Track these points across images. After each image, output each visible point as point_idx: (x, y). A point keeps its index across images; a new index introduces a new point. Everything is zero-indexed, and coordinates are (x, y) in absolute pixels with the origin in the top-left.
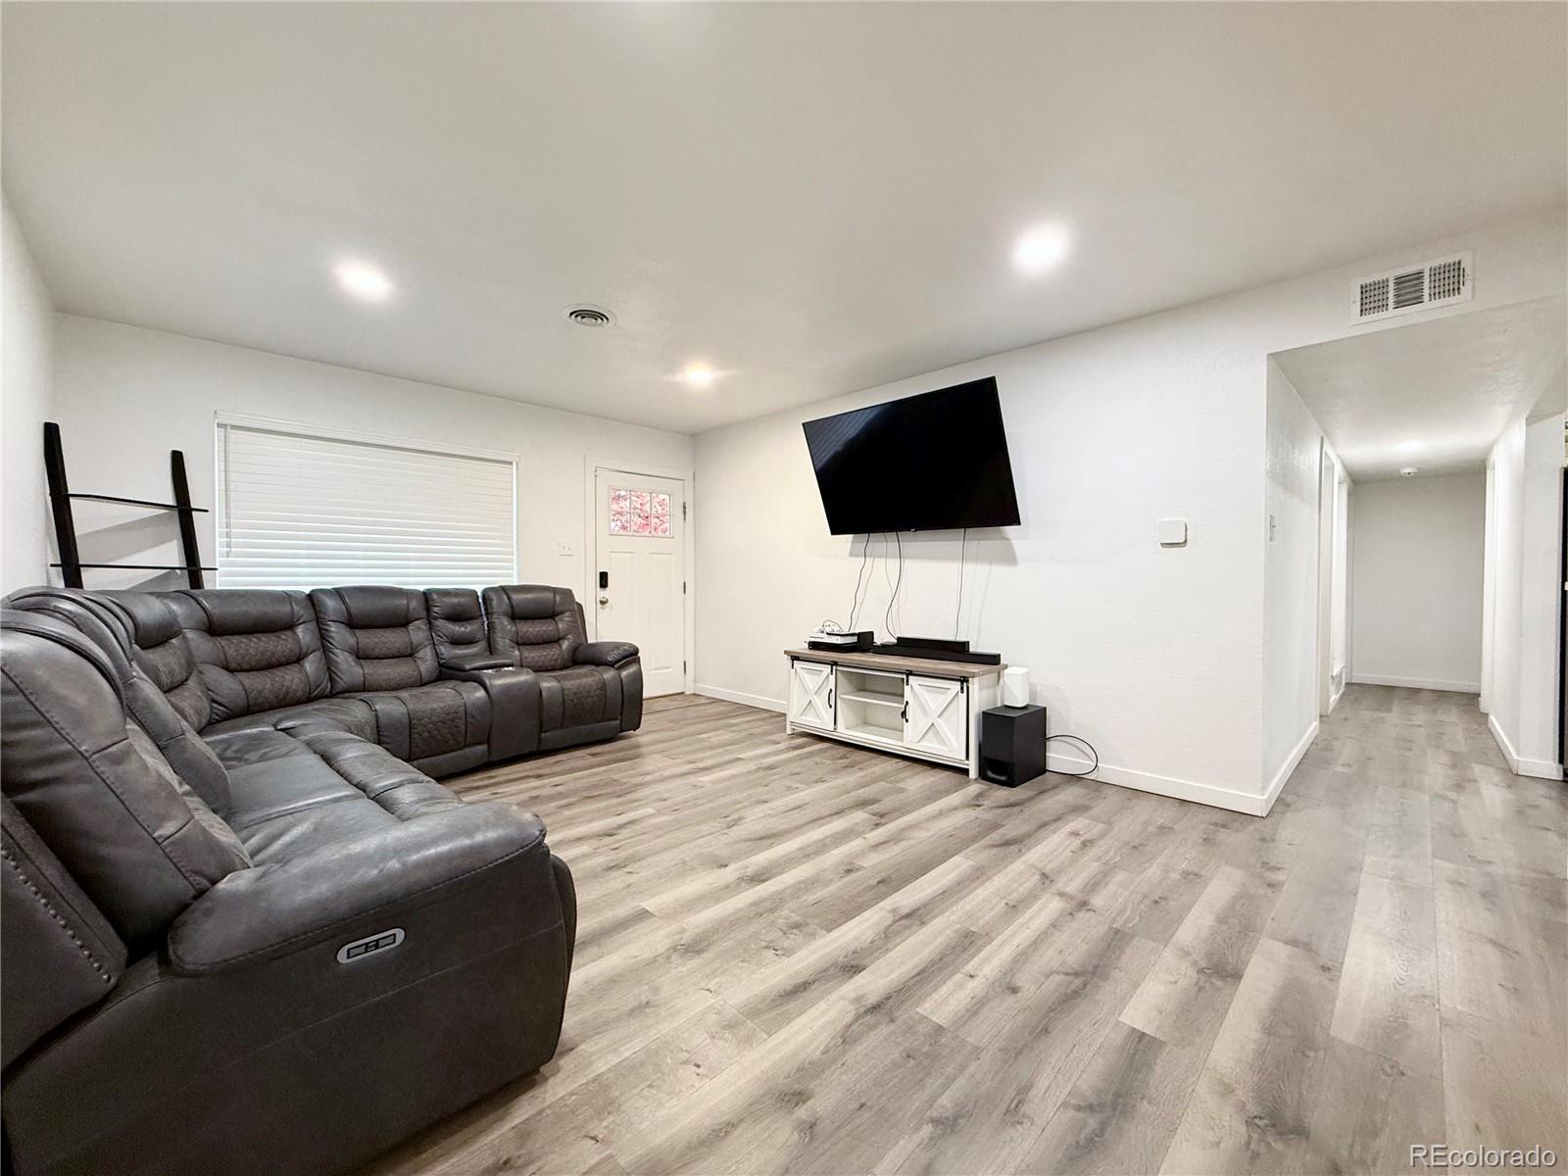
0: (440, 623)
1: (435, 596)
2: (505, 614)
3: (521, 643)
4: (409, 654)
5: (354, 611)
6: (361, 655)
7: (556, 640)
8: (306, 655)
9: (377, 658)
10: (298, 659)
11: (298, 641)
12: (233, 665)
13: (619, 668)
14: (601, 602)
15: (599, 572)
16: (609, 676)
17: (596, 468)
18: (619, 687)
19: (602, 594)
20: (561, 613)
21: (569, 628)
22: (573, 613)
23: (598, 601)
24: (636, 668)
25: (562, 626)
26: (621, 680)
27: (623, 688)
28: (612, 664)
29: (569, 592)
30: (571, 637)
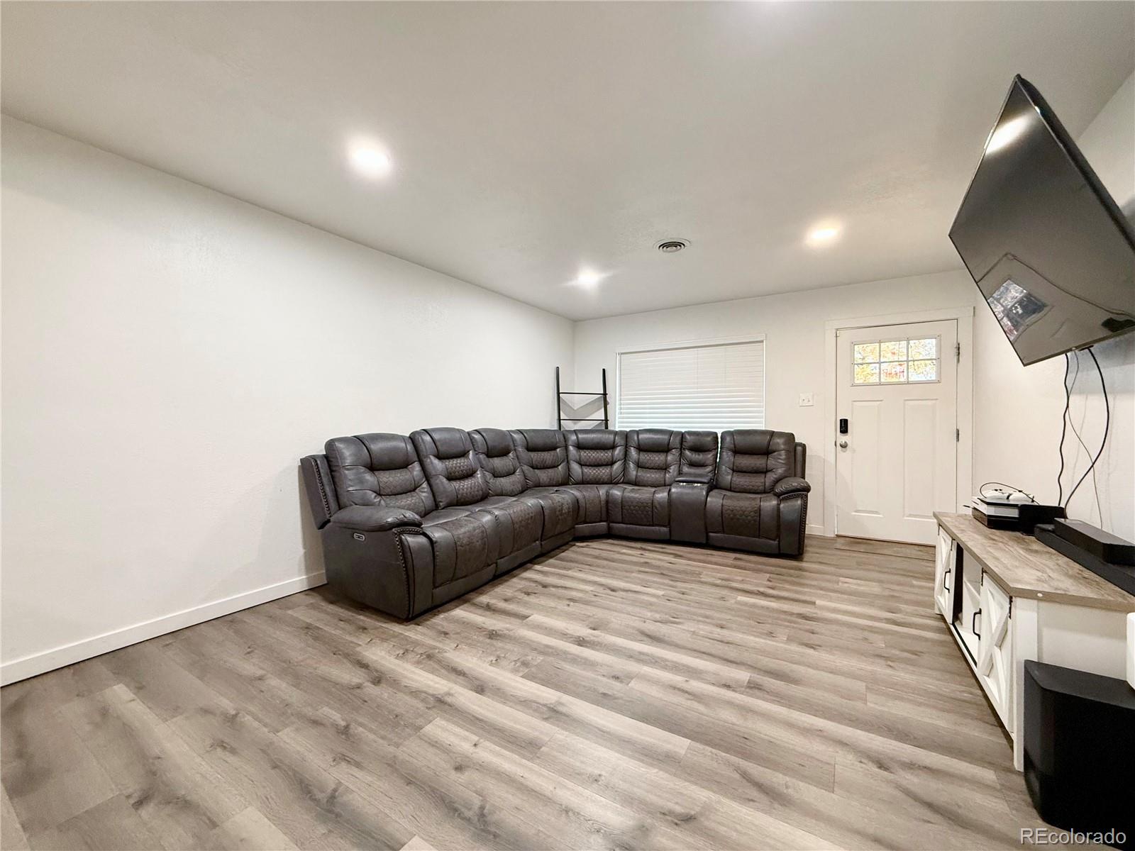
0: (687, 453)
1: (688, 437)
2: (731, 450)
3: (736, 470)
4: (664, 468)
6: (639, 465)
7: (765, 471)
8: (616, 462)
9: (648, 468)
10: (612, 463)
11: (614, 455)
12: (582, 463)
13: (783, 499)
14: (841, 446)
15: (841, 420)
16: (770, 503)
17: (837, 330)
18: (775, 513)
19: (843, 439)
20: (774, 452)
21: (778, 464)
22: (788, 451)
23: (838, 445)
24: (799, 502)
25: (771, 462)
26: (778, 509)
27: (779, 516)
28: (778, 495)
29: (791, 436)
30: (780, 471)
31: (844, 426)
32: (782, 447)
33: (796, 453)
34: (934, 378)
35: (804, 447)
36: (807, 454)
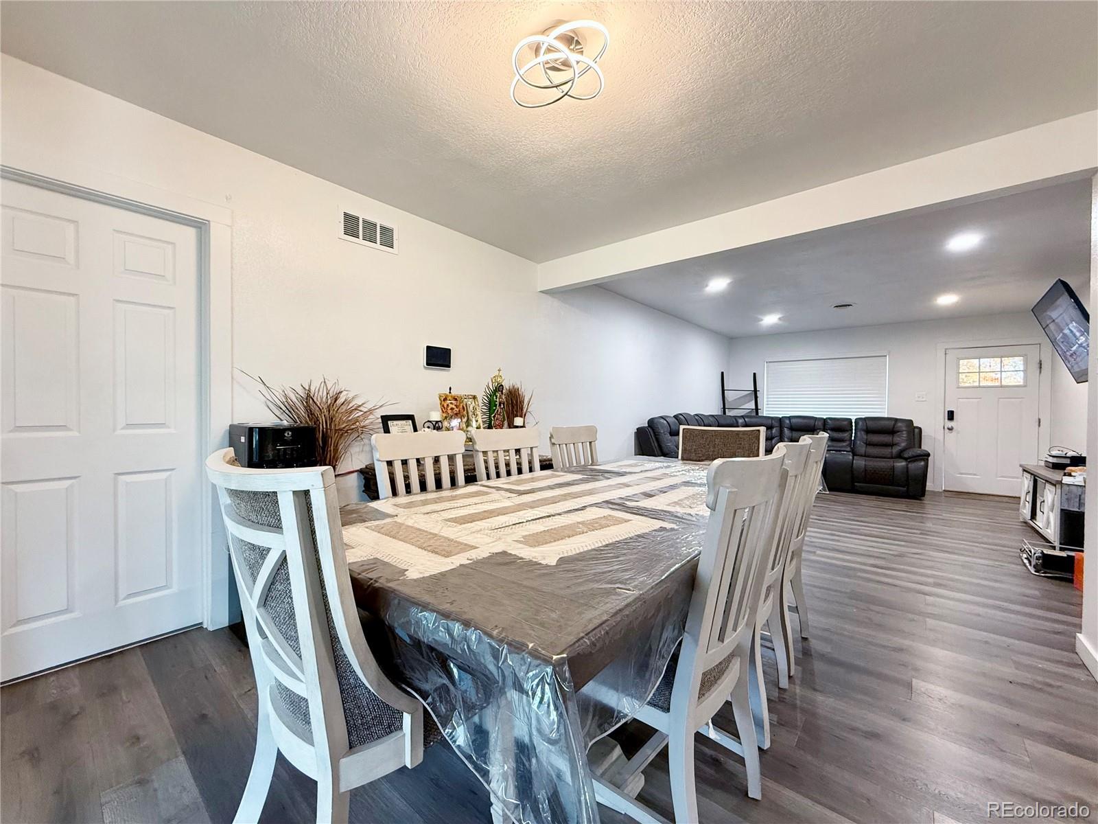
0: (829, 432)
1: (829, 421)
2: (863, 430)
3: (868, 444)
5: (793, 424)
7: (892, 445)
11: (772, 433)
13: (909, 462)
14: (949, 429)
15: (948, 411)
16: (901, 464)
17: (946, 349)
18: (905, 470)
19: (950, 424)
20: (898, 432)
21: (902, 440)
22: (908, 433)
23: (946, 427)
24: (922, 463)
25: (896, 439)
26: (907, 468)
27: (907, 471)
28: (906, 459)
29: (911, 422)
30: (903, 444)
31: (951, 416)
32: (904, 429)
33: (915, 433)
34: (1022, 383)
35: (920, 429)
36: (923, 434)
